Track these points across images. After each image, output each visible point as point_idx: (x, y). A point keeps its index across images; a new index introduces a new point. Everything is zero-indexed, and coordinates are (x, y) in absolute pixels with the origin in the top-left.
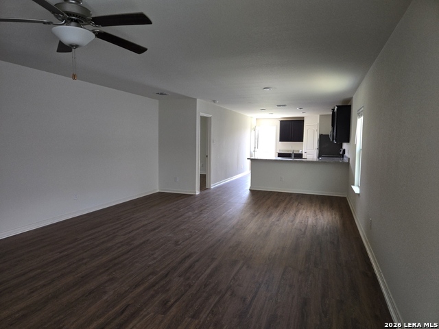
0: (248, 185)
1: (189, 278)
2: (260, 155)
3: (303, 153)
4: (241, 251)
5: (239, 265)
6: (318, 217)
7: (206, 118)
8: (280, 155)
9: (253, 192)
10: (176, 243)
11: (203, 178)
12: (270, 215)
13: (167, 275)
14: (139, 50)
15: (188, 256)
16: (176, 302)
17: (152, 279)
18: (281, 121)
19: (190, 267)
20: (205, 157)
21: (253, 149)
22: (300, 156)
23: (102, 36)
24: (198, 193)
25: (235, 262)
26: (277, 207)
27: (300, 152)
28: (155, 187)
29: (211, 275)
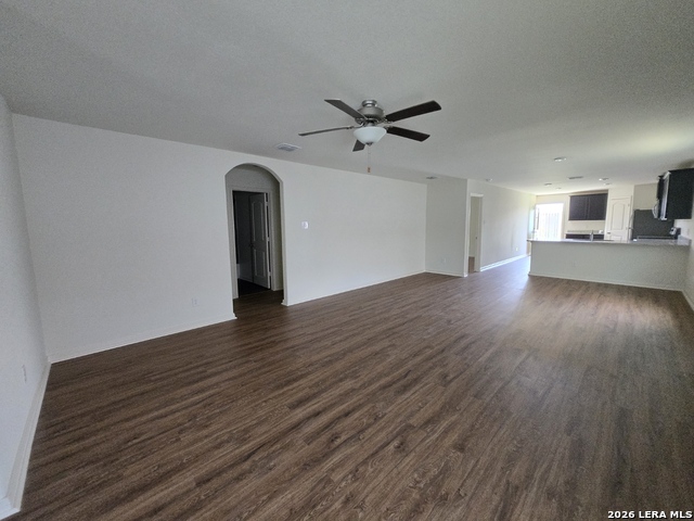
0: (527, 269)
1: (466, 358)
2: (540, 236)
3: (605, 233)
4: (525, 341)
5: (524, 355)
6: (634, 313)
7: (478, 198)
8: (569, 236)
9: (532, 278)
10: (449, 322)
11: (472, 260)
12: (560, 305)
13: (443, 351)
14: (421, 137)
15: (463, 337)
16: (455, 378)
17: (429, 352)
18: (572, 197)
19: (466, 348)
20: (475, 238)
21: (531, 229)
22: (600, 237)
23: (391, 131)
24: (466, 276)
25: (518, 352)
26: (569, 296)
27: (600, 233)
28: (421, 268)
29: (490, 359)
